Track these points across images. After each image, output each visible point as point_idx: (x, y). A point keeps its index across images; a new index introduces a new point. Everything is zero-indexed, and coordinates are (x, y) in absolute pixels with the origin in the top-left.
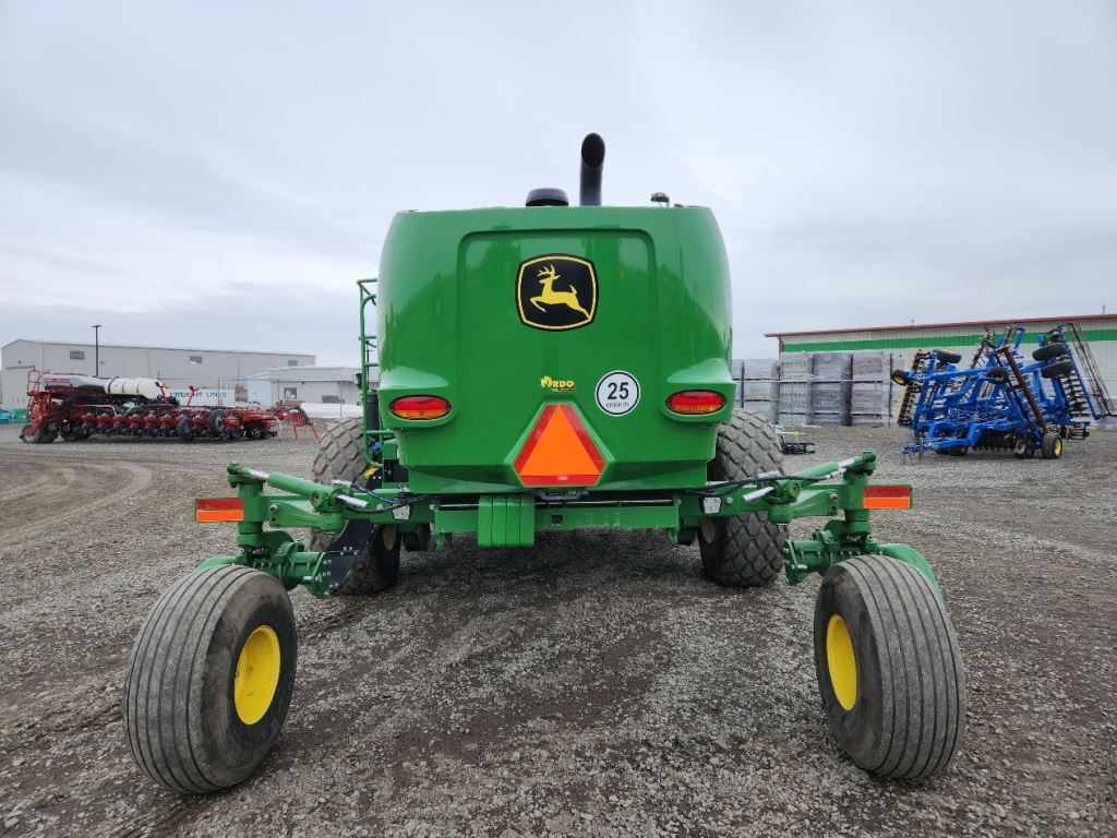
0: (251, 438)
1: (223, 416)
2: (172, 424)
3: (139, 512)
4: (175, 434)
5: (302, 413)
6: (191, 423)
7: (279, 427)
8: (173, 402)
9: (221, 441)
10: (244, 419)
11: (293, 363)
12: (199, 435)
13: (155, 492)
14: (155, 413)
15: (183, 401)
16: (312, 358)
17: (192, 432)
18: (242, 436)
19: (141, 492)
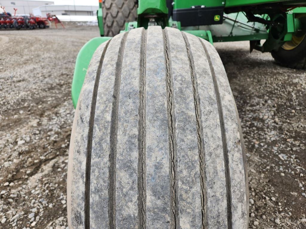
0: (40, 28)
1: (29, 19)
2: (11, 23)
3: (7, 49)
4: (13, 27)
5: (57, 18)
6: (18, 23)
7: (50, 24)
8: (9, 15)
9: (30, 29)
10: (37, 21)
11: (47, 4)
12: (22, 27)
13: (11, 43)
14: (4, 19)
15: (13, 15)
16: (53, 3)
17: (19, 26)
18: (37, 27)
19: (6, 43)
